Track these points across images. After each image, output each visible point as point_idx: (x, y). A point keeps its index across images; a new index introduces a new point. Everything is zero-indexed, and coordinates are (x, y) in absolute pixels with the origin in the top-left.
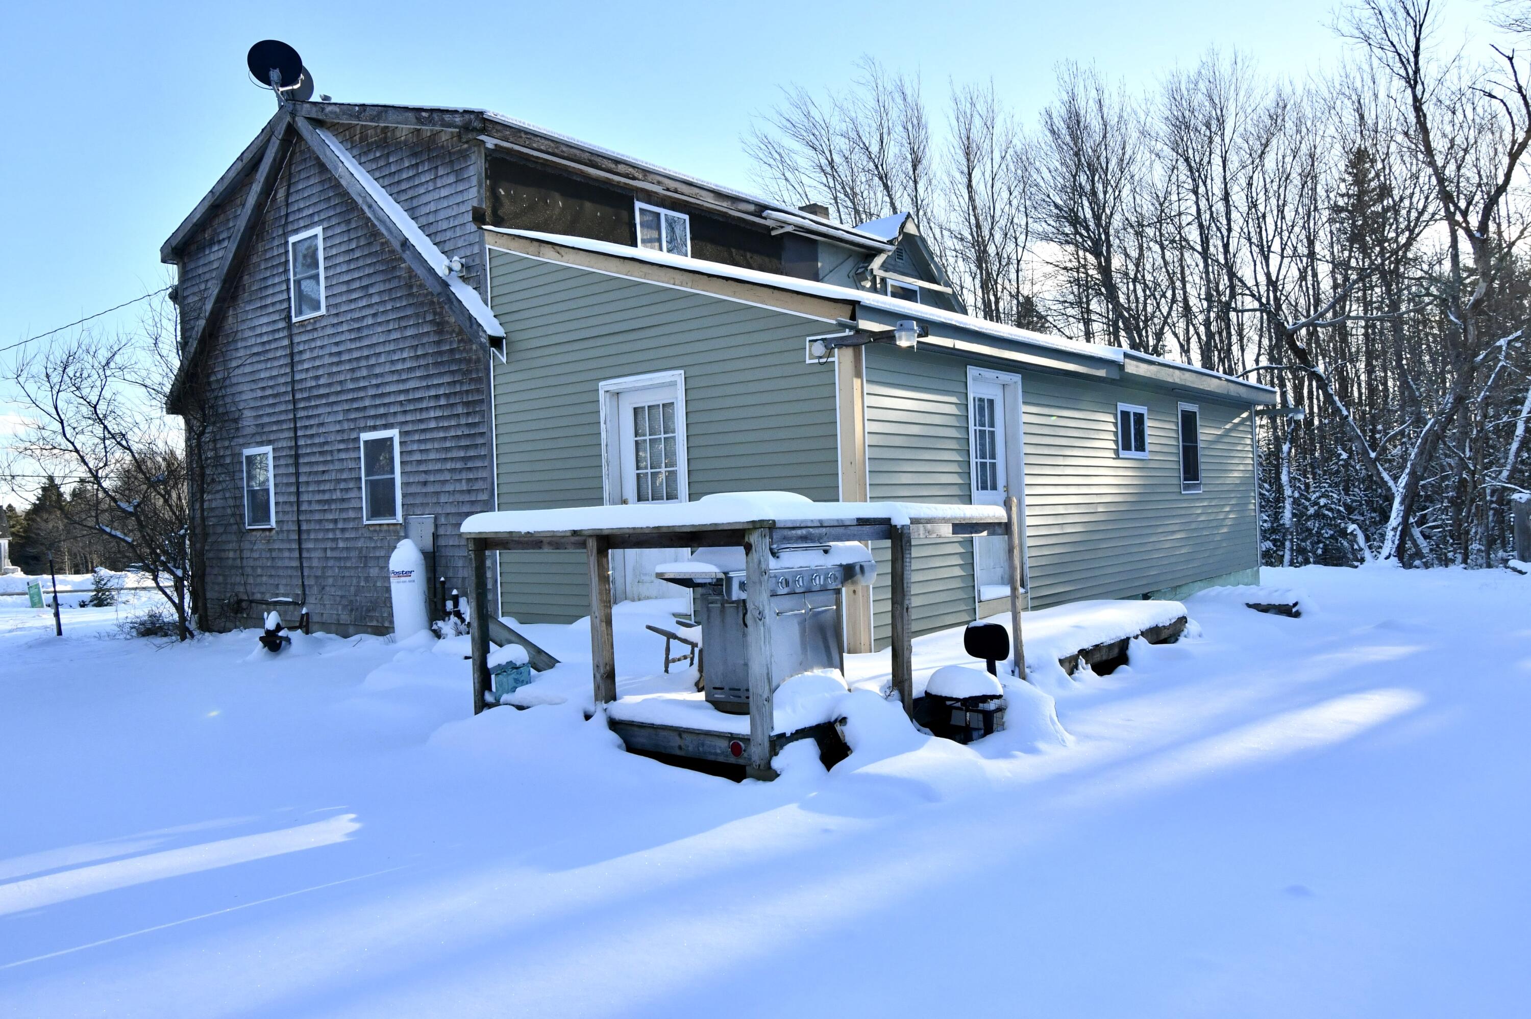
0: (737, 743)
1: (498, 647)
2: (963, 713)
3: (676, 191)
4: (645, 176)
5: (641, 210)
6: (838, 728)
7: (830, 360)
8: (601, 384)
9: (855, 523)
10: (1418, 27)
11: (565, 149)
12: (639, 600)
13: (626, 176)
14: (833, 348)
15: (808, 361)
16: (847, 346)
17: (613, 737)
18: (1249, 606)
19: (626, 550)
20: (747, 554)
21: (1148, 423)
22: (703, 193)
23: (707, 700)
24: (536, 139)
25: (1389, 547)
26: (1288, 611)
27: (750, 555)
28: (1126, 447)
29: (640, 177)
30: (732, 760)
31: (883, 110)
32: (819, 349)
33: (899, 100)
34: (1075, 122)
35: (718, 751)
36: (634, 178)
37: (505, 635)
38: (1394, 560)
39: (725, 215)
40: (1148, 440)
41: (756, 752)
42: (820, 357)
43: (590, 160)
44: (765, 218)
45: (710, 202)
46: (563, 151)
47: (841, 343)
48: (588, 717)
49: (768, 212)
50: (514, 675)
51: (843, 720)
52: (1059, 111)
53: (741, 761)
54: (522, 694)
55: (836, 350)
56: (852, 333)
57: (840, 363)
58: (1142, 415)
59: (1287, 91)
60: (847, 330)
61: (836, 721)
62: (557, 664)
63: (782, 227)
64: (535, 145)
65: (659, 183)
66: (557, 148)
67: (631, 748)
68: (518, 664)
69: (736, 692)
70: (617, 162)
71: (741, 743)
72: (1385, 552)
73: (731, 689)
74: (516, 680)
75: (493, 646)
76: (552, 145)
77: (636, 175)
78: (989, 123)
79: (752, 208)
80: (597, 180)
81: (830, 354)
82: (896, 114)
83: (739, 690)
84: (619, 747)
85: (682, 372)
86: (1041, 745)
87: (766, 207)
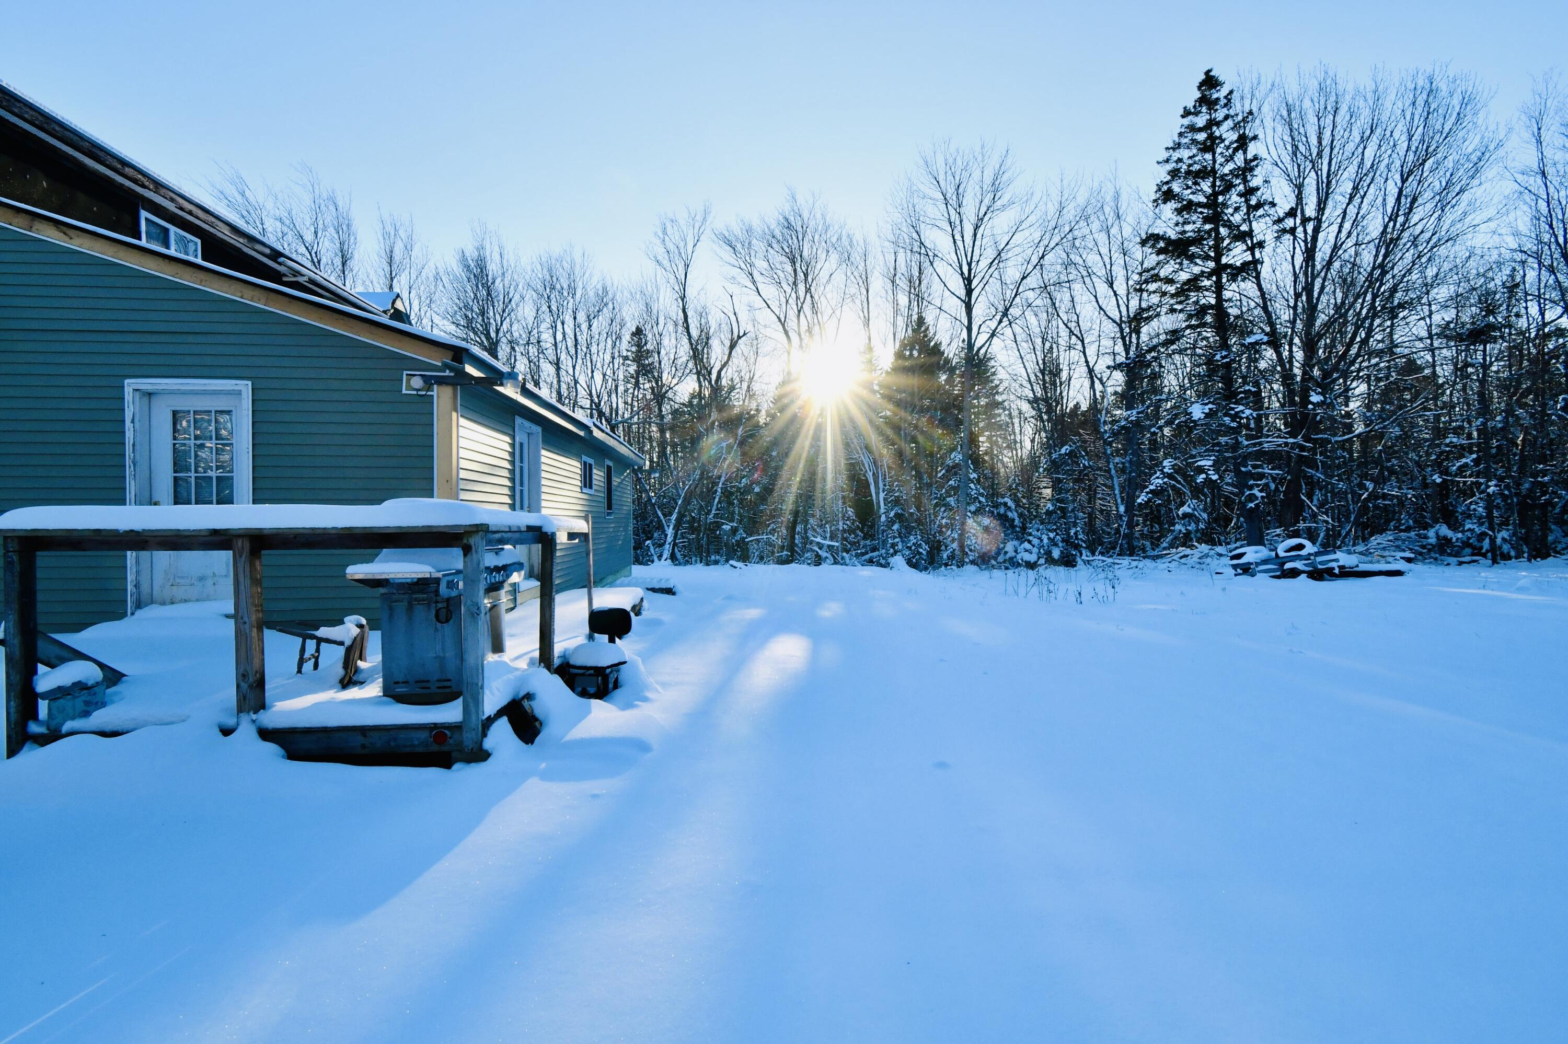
0: (439, 731)
1: (48, 669)
2: (595, 678)
3: (190, 213)
4: (156, 188)
5: (147, 219)
6: (526, 703)
7: (429, 393)
8: (127, 381)
9: (525, 529)
10: (687, 266)
11: (57, 128)
12: (172, 603)
13: (135, 181)
14: (433, 384)
15: (404, 392)
16: (447, 384)
17: (271, 748)
18: (648, 589)
19: (155, 553)
20: (465, 555)
21: (595, 471)
22: (220, 224)
23: (384, 695)
24: (18, 105)
25: (666, 554)
26: (669, 591)
27: (469, 556)
28: (585, 486)
29: (151, 187)
30: (435, 748)
31: (317, 210)
32: (417, 382)
33: (332, 208)
34: (481, 264)
35: (416, 743)
36: (143, 186)
37: (56, 651)
38: (669, 561)
39: (238, 250)
40: (594, 482)
41: (468, 738)
42: (418, 390)
43: (90, 151)
44: (280, 264)
45: (225, 234)
46: (54, 130)
47: (441, 381)
48: (226, 732)
49: (282, 259)
50: (85, 696)
51: (529, 696)
52: (472, 253)
53: (445, 748)
54: (100, 718)
55: (435, 386)
56: (452, 374)
57: (438, 397)
58: (590, 465)
59: (609, 284)
60: (448, 371)
61: (523, 698)
62: (125, 678)
63: (295, 276)
64: (16, 110)
65: (172, 200)
66: (47, 123)
67: (293, 755)
68: (90, 683)
69: (425, 685)
70: (125, 163)
71: (447, 732)
72: (665, 557)
73: (417, 682)
74: (87, 703)
75: (41, 668)
76: (41, 118)
77: (147, 183)
78: (409, 247)
79: (268, 251)
80: (95, 173)
81: (429, 389)
82: (329, 217)
83: (428, 681)
84: (283, 757)
85: (250, 383)
86: (649, 695)
87: (281, 255)
